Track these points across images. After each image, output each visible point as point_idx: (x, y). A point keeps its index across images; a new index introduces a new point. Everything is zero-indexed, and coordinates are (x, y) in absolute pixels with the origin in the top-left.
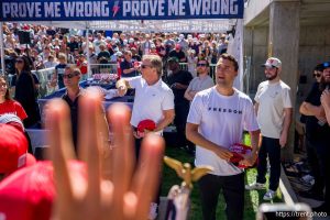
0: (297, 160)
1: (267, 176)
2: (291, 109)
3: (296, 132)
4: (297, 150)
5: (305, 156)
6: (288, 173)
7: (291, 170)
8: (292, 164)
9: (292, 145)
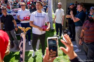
0: (66, 29)
1: (59, 33)
2: (64, 16)
3: (66, 22)
4: (66, 26)
5: (68, 28)
6: (64, 32)
7: (65, 31)
8: (65, 30)
9: (65, 25)
